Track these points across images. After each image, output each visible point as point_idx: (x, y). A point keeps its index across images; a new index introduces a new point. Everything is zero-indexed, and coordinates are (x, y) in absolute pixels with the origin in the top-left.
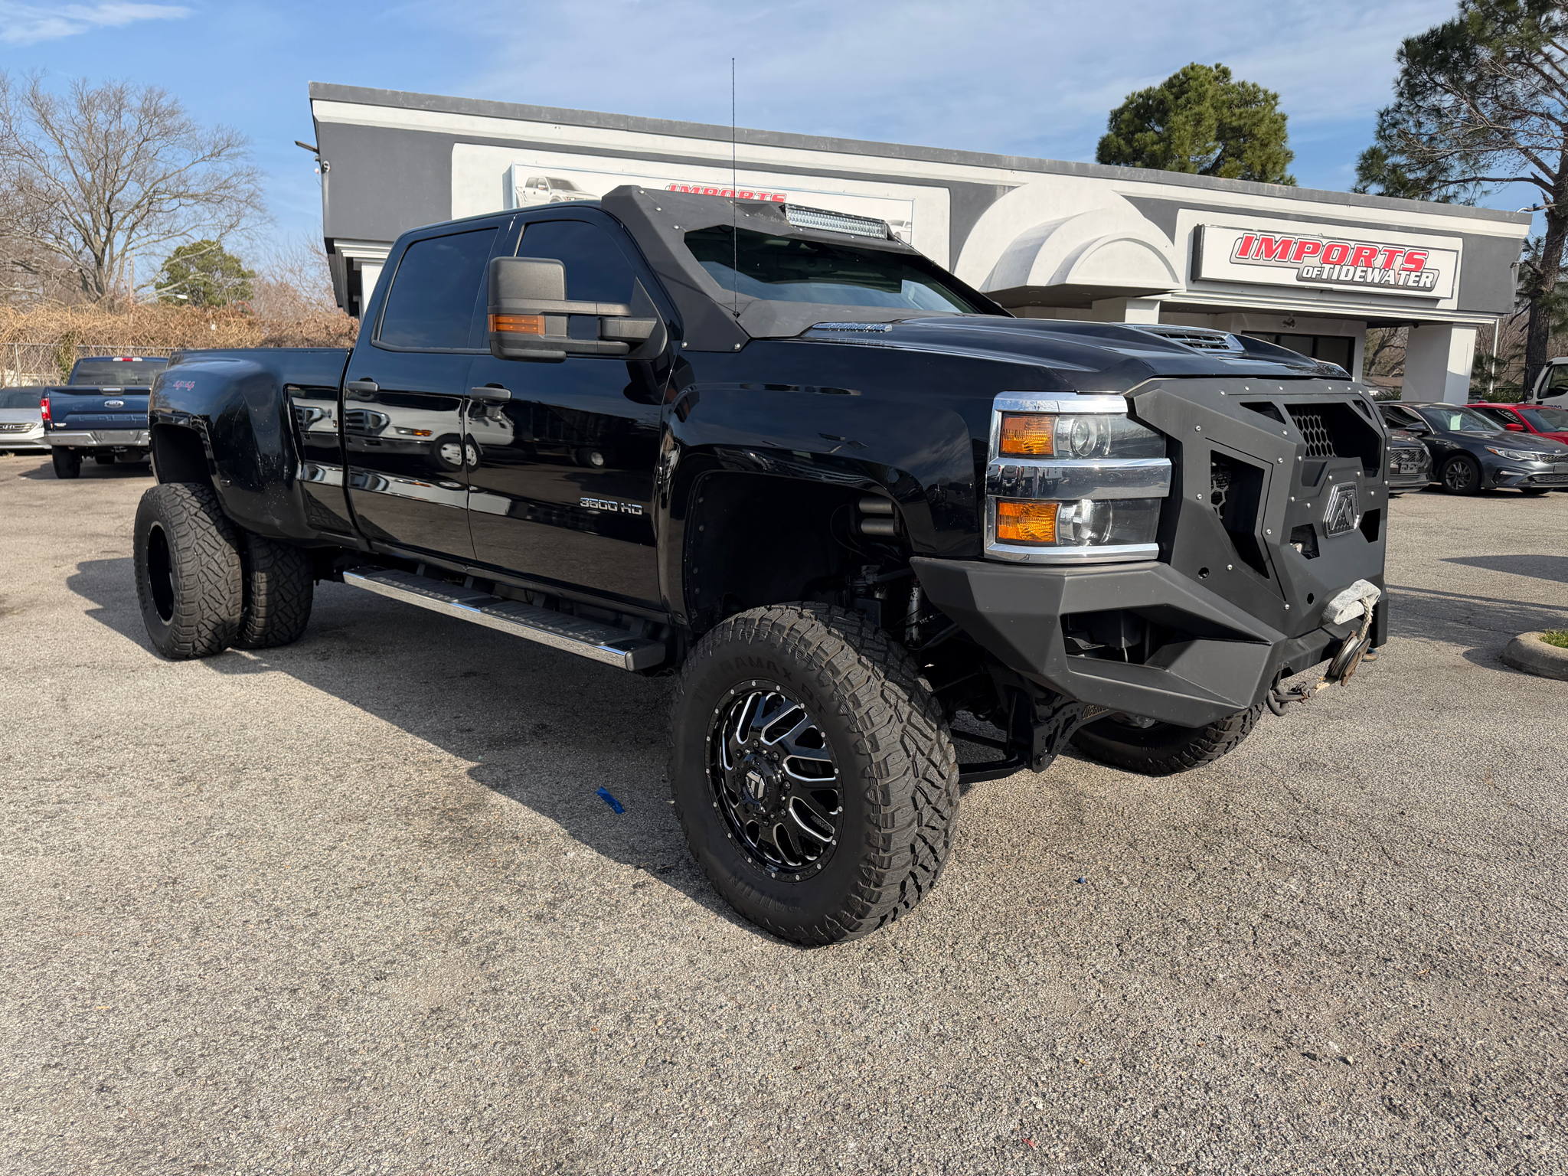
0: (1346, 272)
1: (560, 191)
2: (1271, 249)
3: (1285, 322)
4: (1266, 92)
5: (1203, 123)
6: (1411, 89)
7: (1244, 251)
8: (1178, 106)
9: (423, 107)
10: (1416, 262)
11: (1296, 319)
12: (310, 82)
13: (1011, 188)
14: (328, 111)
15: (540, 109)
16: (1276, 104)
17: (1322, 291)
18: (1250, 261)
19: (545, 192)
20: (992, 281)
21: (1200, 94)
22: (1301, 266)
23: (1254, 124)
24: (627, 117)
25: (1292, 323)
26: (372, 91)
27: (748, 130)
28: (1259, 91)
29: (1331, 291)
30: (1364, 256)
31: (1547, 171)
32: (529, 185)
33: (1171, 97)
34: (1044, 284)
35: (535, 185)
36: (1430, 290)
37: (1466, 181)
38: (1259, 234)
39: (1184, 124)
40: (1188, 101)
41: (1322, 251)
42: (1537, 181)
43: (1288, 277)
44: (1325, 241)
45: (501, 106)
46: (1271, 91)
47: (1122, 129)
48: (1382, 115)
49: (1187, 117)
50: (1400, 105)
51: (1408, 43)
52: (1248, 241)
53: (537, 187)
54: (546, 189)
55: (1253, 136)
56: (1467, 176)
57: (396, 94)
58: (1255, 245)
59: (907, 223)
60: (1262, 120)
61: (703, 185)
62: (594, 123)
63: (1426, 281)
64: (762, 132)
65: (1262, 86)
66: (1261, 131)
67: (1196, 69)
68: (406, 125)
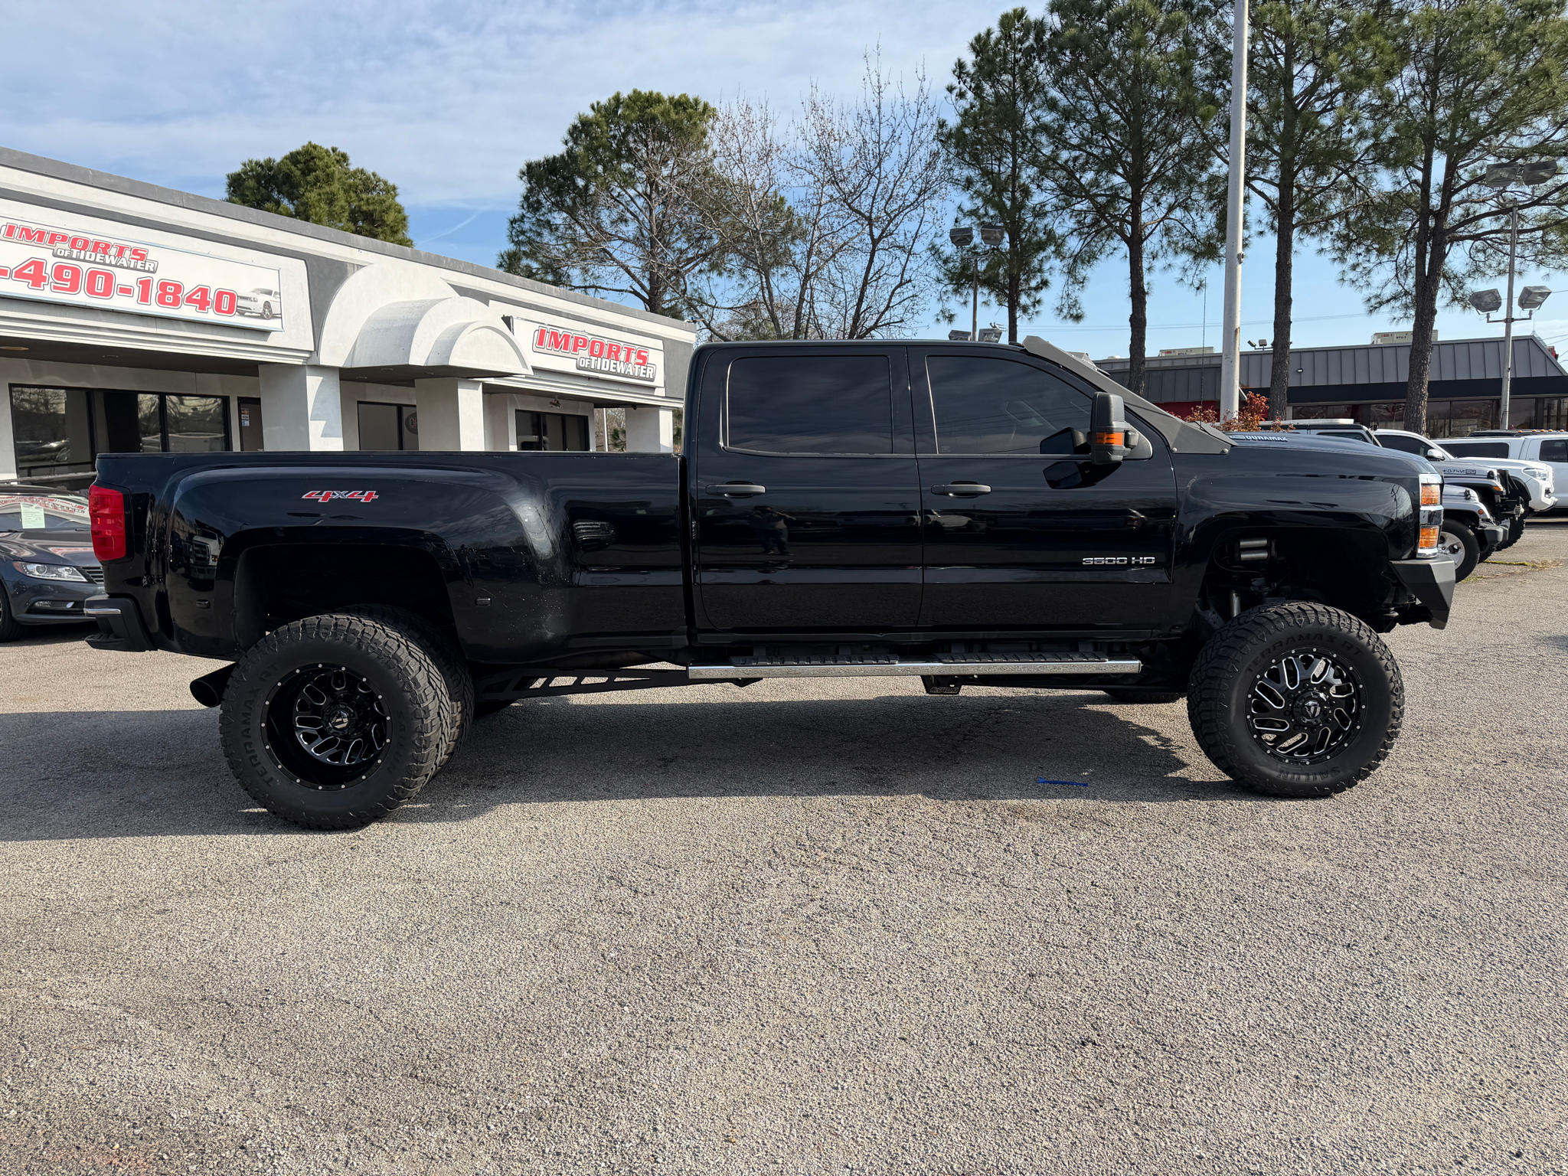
0: (605, 364)
2: (560, 342)
3: (551, 403)
4: (385, 183)
5: (336, 203)
6: (531, 203)
7: (541, 342)
8: (308, 183)
10: (643, 360)
11: (560, 401)
13: (360, 267)
16: (396, 195)
17: (589, 378)
18: (545, 351)
20: (355, 357)
21: (328, 175)
22: (578, 357)
23: (384, 211)
25: (557, 404)
27: (93, 171)
28: (380, 181)
29: (598, 379)
30: (613, 351)
31: (643, 287)
33: (298, 173)
34: (422, 364)
36: (652, 380)
37: (586, 287)
38: (549, 327)
39: (319, 201)
40: (317, 179)
41: (589, 344)
42: (636, 293)
43: (569, 366)
44: (590, 337)
46: (391, 182)
47: (247, 196)
48: (512, 223)
49: (319, 195)
50: (523, 216)
51: (529, 166)
52: (542, 333)
55: (383, 223)
56: (587, 284)
58: (547, 336)
59: (276, 293)
60: (389, 208)
61: (49, 229)
63: (649, 374)
64: (110, 176)
65: (382, 175)
66: (390, 218)
67: (318, 149)
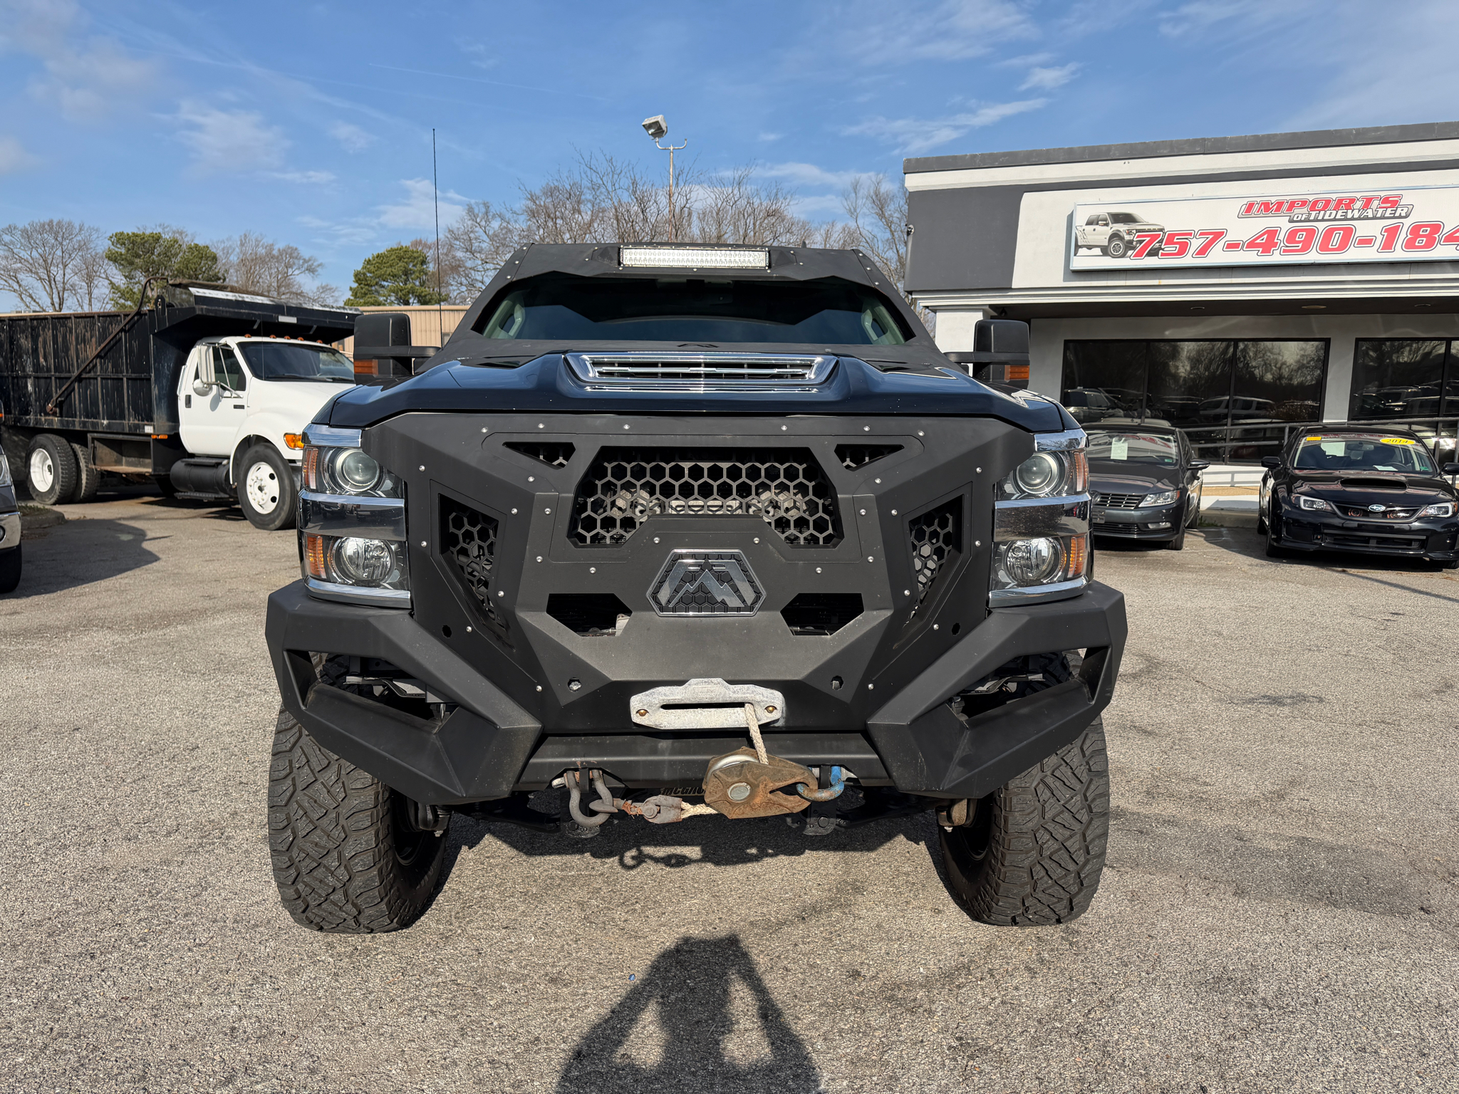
1: (1122, 225)
9: (997, 164)
12: (904, 159)
14: (916, 182)
15: (1109, 148)
19: (1105, 228)
24: (1204, 140)
26: (955, 157)
32: (1089, 223)
35: (1095, 222)
45: (1071, 151)
53: (1097, 224)
54: (1107, 225)
57: (974, 156)
61: (1288, 198)
62: (1165, 152)
68: (981, 183)
